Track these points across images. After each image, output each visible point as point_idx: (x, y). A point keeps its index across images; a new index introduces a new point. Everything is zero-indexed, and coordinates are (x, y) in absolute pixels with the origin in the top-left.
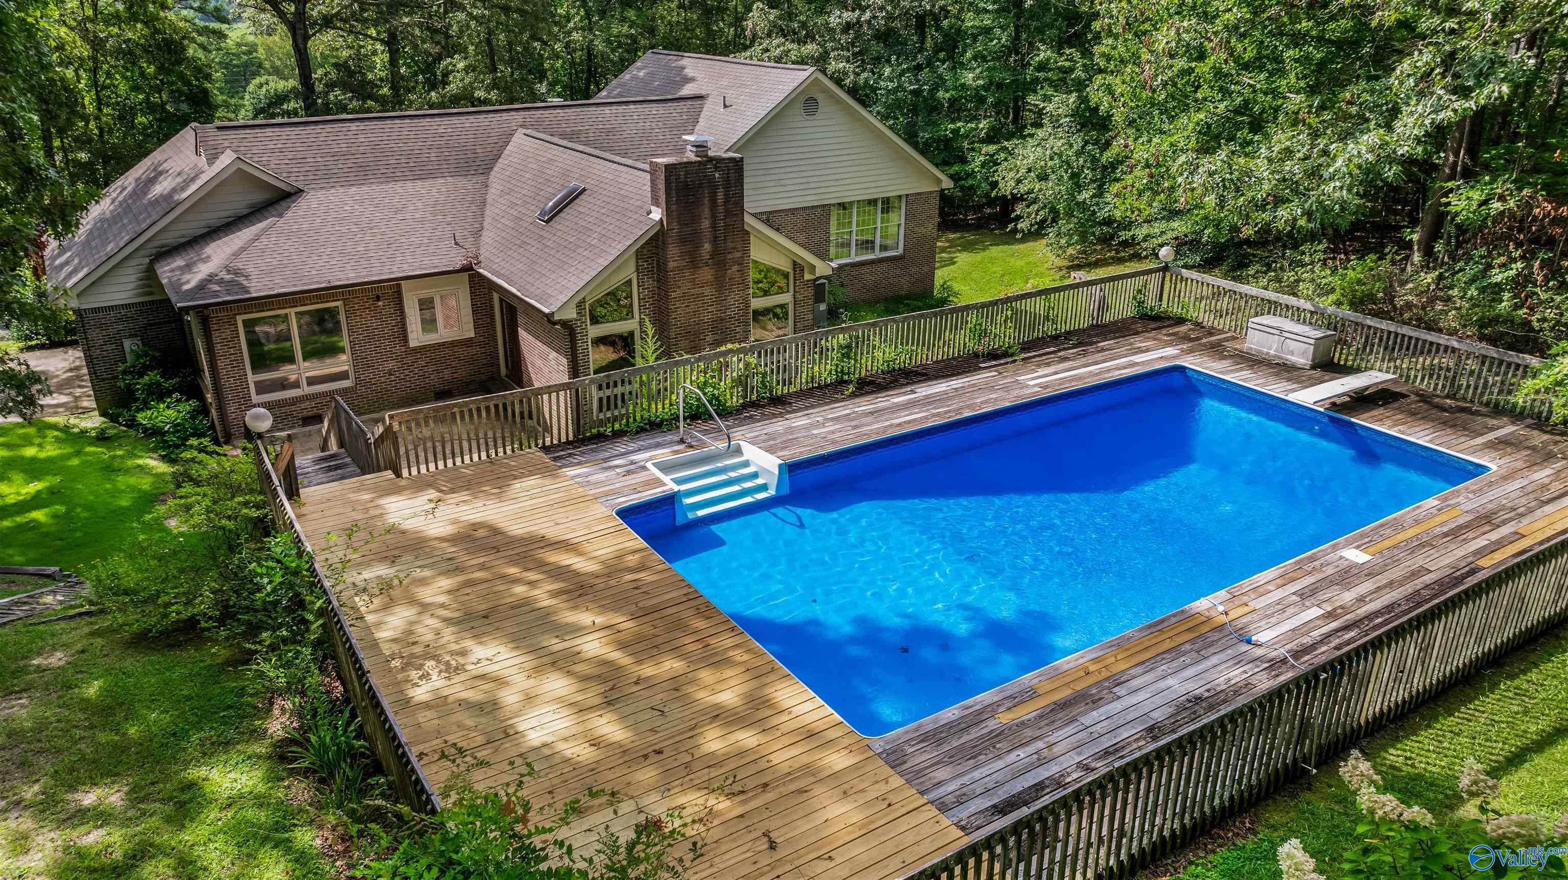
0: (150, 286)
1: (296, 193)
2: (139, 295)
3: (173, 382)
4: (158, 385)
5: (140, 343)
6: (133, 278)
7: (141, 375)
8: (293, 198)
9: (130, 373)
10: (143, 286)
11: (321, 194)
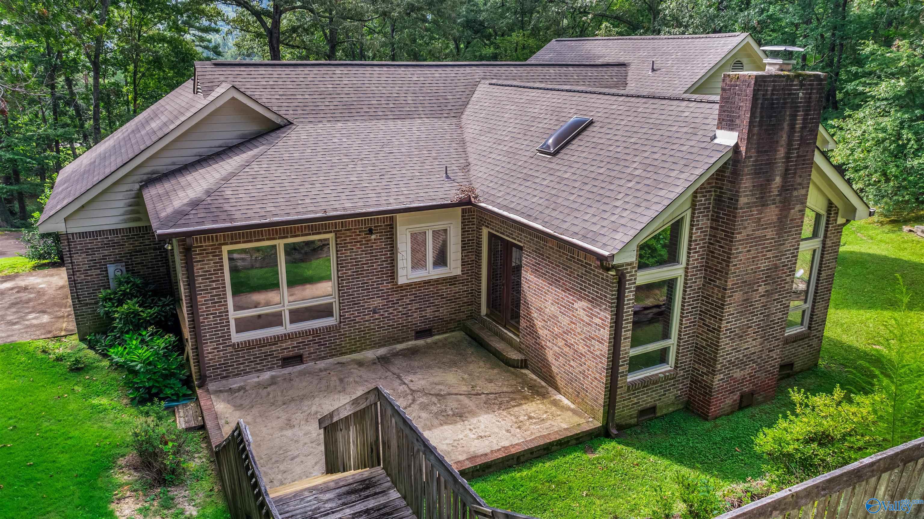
0: (138, 212)
1: (285, 126)
2: (126, 221)
3: (152, 311)
4: (136, 314)
5: (124, 269)
6: (121, 204)
7: (120, 303)
8: (283, 130)
9: (110, 299)
10: (132, 212)
11: (309, 127)
